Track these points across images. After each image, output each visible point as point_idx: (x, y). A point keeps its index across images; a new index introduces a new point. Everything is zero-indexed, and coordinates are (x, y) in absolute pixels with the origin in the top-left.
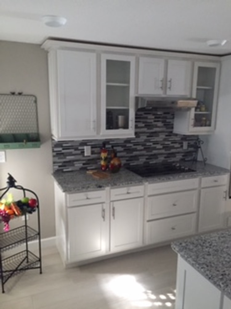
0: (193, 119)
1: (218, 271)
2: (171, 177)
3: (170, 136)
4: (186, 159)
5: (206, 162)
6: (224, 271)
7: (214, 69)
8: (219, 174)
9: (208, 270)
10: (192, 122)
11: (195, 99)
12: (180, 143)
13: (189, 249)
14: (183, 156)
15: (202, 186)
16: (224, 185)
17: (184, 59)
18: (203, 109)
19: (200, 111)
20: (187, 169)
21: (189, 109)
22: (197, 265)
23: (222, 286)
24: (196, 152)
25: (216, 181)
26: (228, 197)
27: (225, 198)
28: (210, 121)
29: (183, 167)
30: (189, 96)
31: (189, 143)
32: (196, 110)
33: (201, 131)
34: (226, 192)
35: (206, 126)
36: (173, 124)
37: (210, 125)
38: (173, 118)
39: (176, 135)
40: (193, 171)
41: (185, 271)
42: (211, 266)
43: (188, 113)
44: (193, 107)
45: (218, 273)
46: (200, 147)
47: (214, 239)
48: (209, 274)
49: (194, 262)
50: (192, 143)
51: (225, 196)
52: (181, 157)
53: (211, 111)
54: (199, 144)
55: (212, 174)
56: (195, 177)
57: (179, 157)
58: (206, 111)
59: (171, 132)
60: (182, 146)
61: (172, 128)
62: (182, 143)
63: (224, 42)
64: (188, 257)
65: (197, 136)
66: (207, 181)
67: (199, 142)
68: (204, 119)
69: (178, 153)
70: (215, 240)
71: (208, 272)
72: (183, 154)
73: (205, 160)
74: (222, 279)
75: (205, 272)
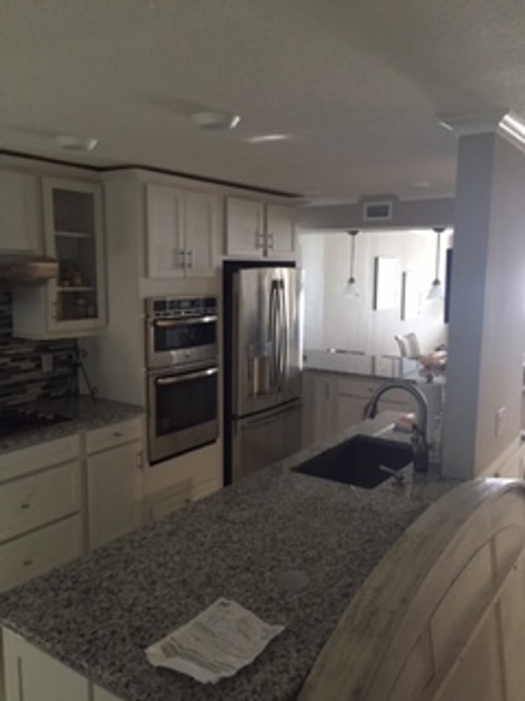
0: (54, 304)
1: (82, 636)
2: (10, 443)
3: (7, 343)
4: (54, 394)
5: (97, 396)
6: (95, 632)
7: (90, 197)
8: (122, 418)
9: (59, 642)
10: (53, 310)
11: (52, 260)
12: (32, 360)
13: (25, 606)
14: (45, 388)
15: (89, 450)
16: (136, 441)
17: (16, 169)
18: (78, 281)
19: (72, 285)
20: (50, 417)
21: (43, 281)
22: (38, 638)
23: (86, 665)
24: (75, 375)
25: (117, 435)
26: (146, 464)
27: (141, 467)
28: (95, 305)
29: (41, 415)
30: (39, 253)
31: (55, 358)
32: (60, 284)
33: (77, 328)
34: (141, 454)
35: (87, 316)
36: (10, 317)
37: (95, 316)
38: (10, 302)
39: (22, 341)
40: (67, 419)
41: (19, 660)
42: (69, 630)
43: (42, 289)
44: (52, 277)
45: (80, 640)
46: (80, 365)
47: (84, 566)
48: (60, 650)
49: (31, 634)
50: (63, 356)
51: (139, 463)
52: (40, 391)
53: (95, 285)
54: (78, 357)
55: (108, 421)
56: (71, 433)
57: (35, 391)
58: (82, 285)
59: (9, 335)
60: (39, 366)
61: (10, 325)
62: (39, 359)
63: (93, 144)
64: (19, 626)
65: (74, 340)
66: (98, 436)
67: (77, 353)
68: (81, 302)
69: (32, 381)
70: (88, 569)
71: (59, 647)
72: (43, 384)
73: (93, 392)
74: (87, 651)
75: (53, 646)
